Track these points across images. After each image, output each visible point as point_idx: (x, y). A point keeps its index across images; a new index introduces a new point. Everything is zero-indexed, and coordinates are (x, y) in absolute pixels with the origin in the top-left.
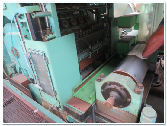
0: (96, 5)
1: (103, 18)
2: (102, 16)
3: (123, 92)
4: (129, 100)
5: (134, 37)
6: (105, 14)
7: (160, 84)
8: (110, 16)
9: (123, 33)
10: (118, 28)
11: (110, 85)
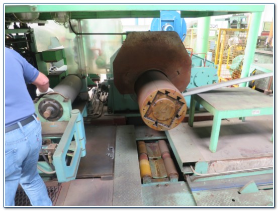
0: (13, 38)
1: (24, 52)
2: (23, 50)
3: (55, 104)
4: (61, 109)
5: (64, 72)
6: (26, 48)
7: (100, 115)
8: (33, 51)
9: (52, 69)
10: (45, 63)
11: (44, 102)
